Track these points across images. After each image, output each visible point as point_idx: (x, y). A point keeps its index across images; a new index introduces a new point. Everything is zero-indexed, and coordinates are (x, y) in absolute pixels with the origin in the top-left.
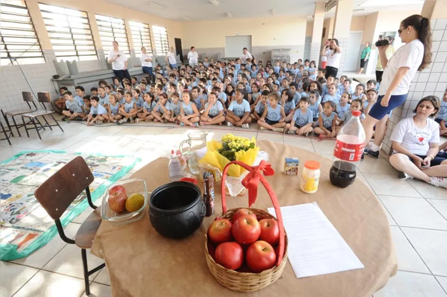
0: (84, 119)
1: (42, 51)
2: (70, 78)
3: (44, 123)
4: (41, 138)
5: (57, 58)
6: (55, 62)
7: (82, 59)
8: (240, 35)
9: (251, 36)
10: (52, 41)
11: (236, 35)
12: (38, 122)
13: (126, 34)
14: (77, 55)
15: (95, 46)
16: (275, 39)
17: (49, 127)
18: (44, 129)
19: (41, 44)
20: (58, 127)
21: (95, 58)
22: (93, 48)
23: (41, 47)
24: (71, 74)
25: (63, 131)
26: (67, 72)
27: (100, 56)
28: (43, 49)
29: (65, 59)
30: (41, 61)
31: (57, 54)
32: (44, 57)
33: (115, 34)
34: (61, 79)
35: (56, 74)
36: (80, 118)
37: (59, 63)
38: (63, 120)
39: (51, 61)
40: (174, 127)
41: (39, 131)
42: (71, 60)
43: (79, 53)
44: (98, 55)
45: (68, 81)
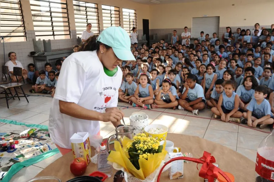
0: (49, 92)
1: (25, 32)
2: (44, 54)
3: (14, 94)
4: (8, 108)
5: (36, 37)
6: (34, 40)
7: (57, 38)
8: (208, 16)
9: (219, 17)
10: (35, 23)
11: (203, 16)
12: (9, 92)
13: (98, 16)
14: (54, 35)
15: (69, 27)
16: (245, 19)
17: (17, 98)
18: (14, 99)
19: (25, 26)
20: (25, 98)
21: (68, 37)
22: (68, 28)
23: (24, 29)
24: (45, 51)
25: (28, 102)
26: (42, 49)
27: (73, 35)
28: (26, 29)
29: (42, 38)
30: (23, 39)
31: (37, 34)
32: (26, 36)
33: (88, 17)
34: (36, 55)
35: (33, 50)
36: (46, 91)
37: (37, 42)
38: (31, 91)
39: (31, 39)
40: (128, 107)
41: (9, 101)
42: (46, 38)
43: (55, 33)
44: (71, 35)
45: (41, 58)
